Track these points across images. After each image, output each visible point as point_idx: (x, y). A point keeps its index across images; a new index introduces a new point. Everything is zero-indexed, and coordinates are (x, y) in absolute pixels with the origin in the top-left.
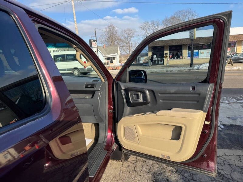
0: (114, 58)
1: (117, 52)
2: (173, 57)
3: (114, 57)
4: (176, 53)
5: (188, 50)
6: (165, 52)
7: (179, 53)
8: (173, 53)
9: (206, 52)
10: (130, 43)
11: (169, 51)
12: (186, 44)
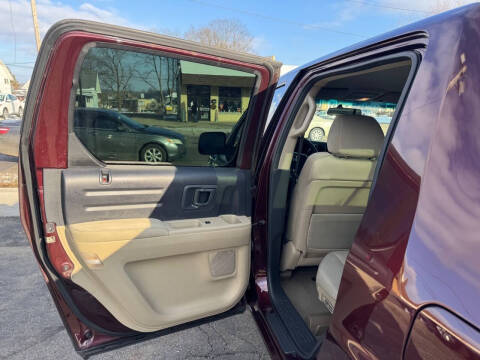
0: (89, 97)
1: (95, 87)
2: (225, 109)
3: (89, 95)
4: (230, 101)
6: (212, 98)
7: (236, 104)
8: (225, 102)
10: (119, 68)
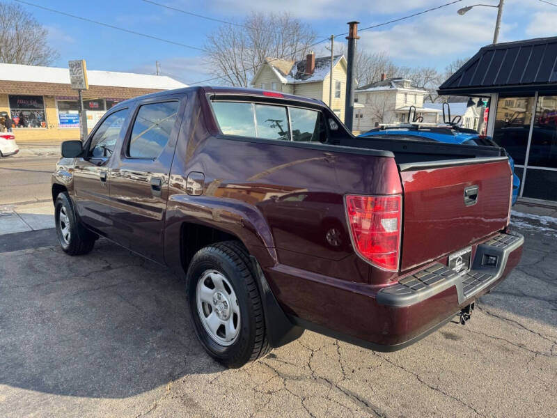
4: (29, 113)
5: (57, 110)
8: (21, 115)
9: (97, 116)
11: (11, 107)
12: (52, 97)
